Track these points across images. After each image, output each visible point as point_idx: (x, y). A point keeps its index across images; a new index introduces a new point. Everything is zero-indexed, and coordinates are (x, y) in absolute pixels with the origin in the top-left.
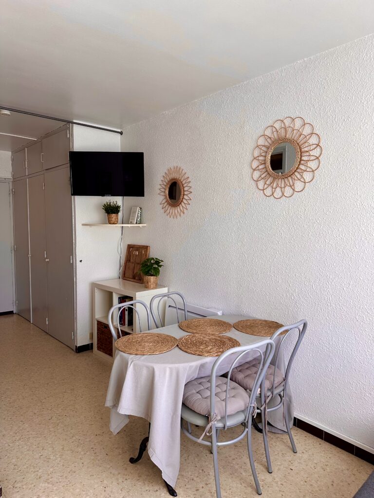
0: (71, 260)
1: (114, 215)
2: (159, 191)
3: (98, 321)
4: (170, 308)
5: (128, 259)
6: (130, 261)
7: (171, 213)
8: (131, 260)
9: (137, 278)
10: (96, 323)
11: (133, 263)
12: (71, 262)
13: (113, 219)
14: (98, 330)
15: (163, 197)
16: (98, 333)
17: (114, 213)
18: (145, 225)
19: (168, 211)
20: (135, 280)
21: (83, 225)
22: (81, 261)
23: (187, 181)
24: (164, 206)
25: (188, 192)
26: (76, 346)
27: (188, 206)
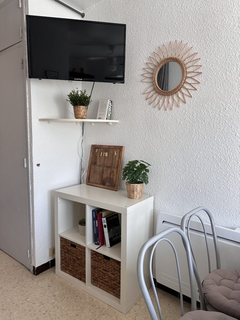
0: (25, 164)
1: (82, 108)
2: (142, 78)
3: (61, 237)
4: (164, 224)
5: (93, 162)
6: (95, 163)
7: (160, 103)
8: (98, 163)
9: (107, 184)
10: (59, 239)
11: (100, 166)
12: (25, 166)
13: (82, 113)
14: (61, 248)
15: (147, 85)
16: (61, 251)
17: (83, 105)
18: (117, 121)
19: (156, 101)
20: (105, 187)
21: (41, 120)
22: (38, 165)
23: (194, 59)
24: (150, 96)
25: (195, 74)
26: (34, 267)
27: (192, 93)
